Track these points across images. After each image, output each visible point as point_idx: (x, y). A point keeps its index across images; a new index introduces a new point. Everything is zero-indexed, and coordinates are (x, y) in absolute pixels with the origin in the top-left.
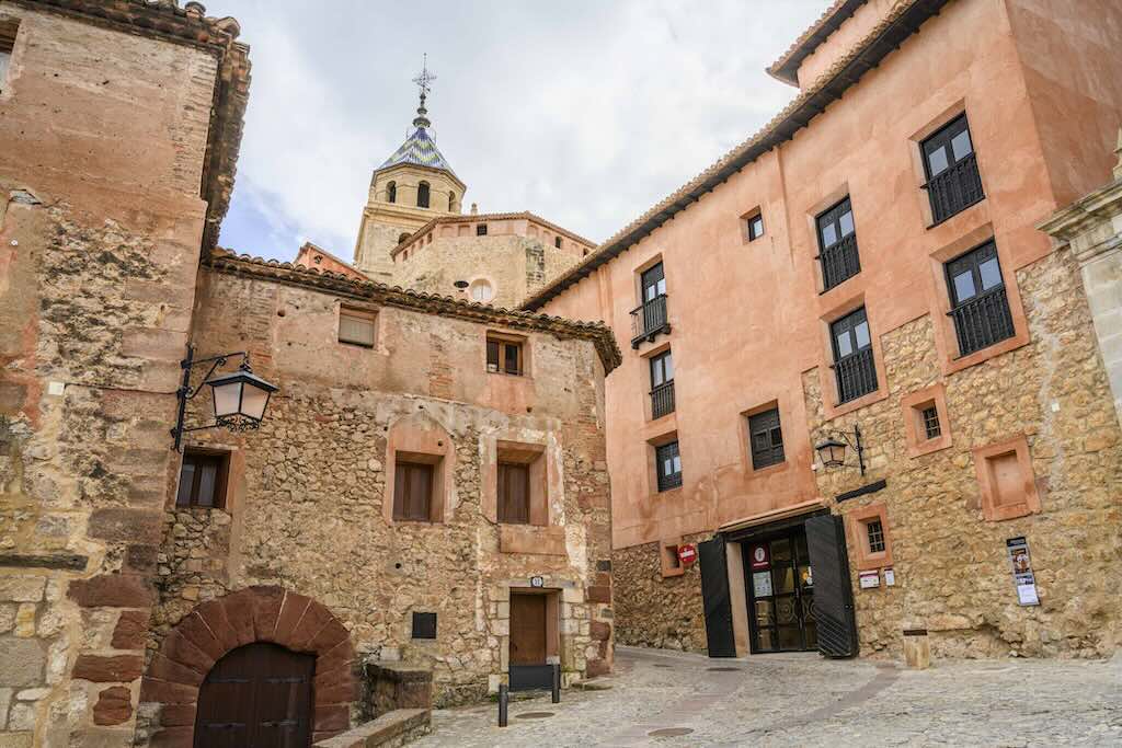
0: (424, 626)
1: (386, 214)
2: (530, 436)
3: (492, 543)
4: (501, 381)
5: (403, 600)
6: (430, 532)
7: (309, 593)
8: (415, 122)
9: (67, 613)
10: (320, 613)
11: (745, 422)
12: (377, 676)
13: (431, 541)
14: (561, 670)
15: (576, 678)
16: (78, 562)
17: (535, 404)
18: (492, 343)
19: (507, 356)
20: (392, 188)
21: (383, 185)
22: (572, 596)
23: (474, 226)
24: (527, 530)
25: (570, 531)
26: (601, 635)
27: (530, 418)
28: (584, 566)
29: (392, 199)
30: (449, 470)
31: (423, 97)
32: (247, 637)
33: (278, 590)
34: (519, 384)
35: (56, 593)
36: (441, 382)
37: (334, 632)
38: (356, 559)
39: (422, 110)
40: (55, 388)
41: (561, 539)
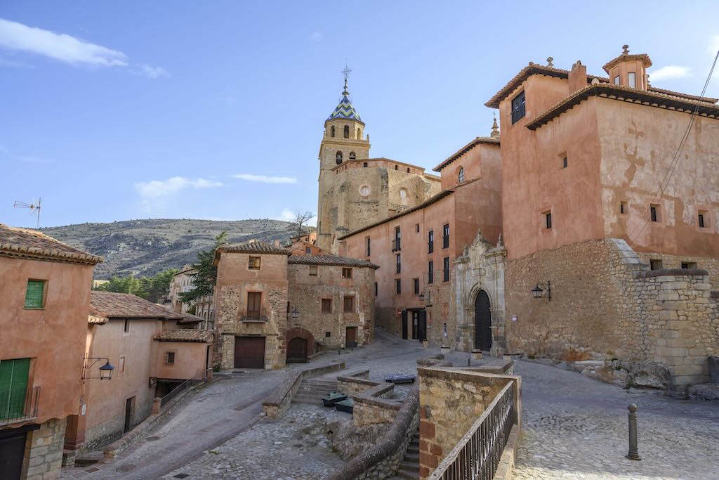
0: (328, 334)
1: (331, 143)
2: (352, 293)
3: (342, 317)
4: (345, 280)
5: (324, 330)
6: (329, 316)
7: (306, 328)
8: (343, 93)
9: (277, 341)
10: (308, 332)
11: (414, 281)
12: (318, 344)
13: (329, 318)
14: (357, 343)
15: (360, 345)
16: (277, 335)
17: (354, 285)
18: (344, 270)
19: (347, 273)
20: (333, 129)
21: (329, 127)
22: (360, 328)
23: (362, 163)
24: (350, 314)
25: (361, 314)
26: (367, 336)
27: (352, 289)
28: (363, 321)
29: (333, 135)
30: (333, 302)
31: (346, 81)
32: (295, 337)
33: (300, 328)
34: (350, 280)
35: (275, 339)
36: (331, 282)
37: (311, 336)
38: (314, 321)
39: (345, 87)
40: (272, 312)
41: (358, 316)
